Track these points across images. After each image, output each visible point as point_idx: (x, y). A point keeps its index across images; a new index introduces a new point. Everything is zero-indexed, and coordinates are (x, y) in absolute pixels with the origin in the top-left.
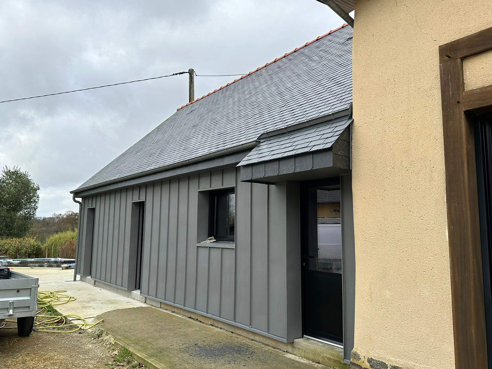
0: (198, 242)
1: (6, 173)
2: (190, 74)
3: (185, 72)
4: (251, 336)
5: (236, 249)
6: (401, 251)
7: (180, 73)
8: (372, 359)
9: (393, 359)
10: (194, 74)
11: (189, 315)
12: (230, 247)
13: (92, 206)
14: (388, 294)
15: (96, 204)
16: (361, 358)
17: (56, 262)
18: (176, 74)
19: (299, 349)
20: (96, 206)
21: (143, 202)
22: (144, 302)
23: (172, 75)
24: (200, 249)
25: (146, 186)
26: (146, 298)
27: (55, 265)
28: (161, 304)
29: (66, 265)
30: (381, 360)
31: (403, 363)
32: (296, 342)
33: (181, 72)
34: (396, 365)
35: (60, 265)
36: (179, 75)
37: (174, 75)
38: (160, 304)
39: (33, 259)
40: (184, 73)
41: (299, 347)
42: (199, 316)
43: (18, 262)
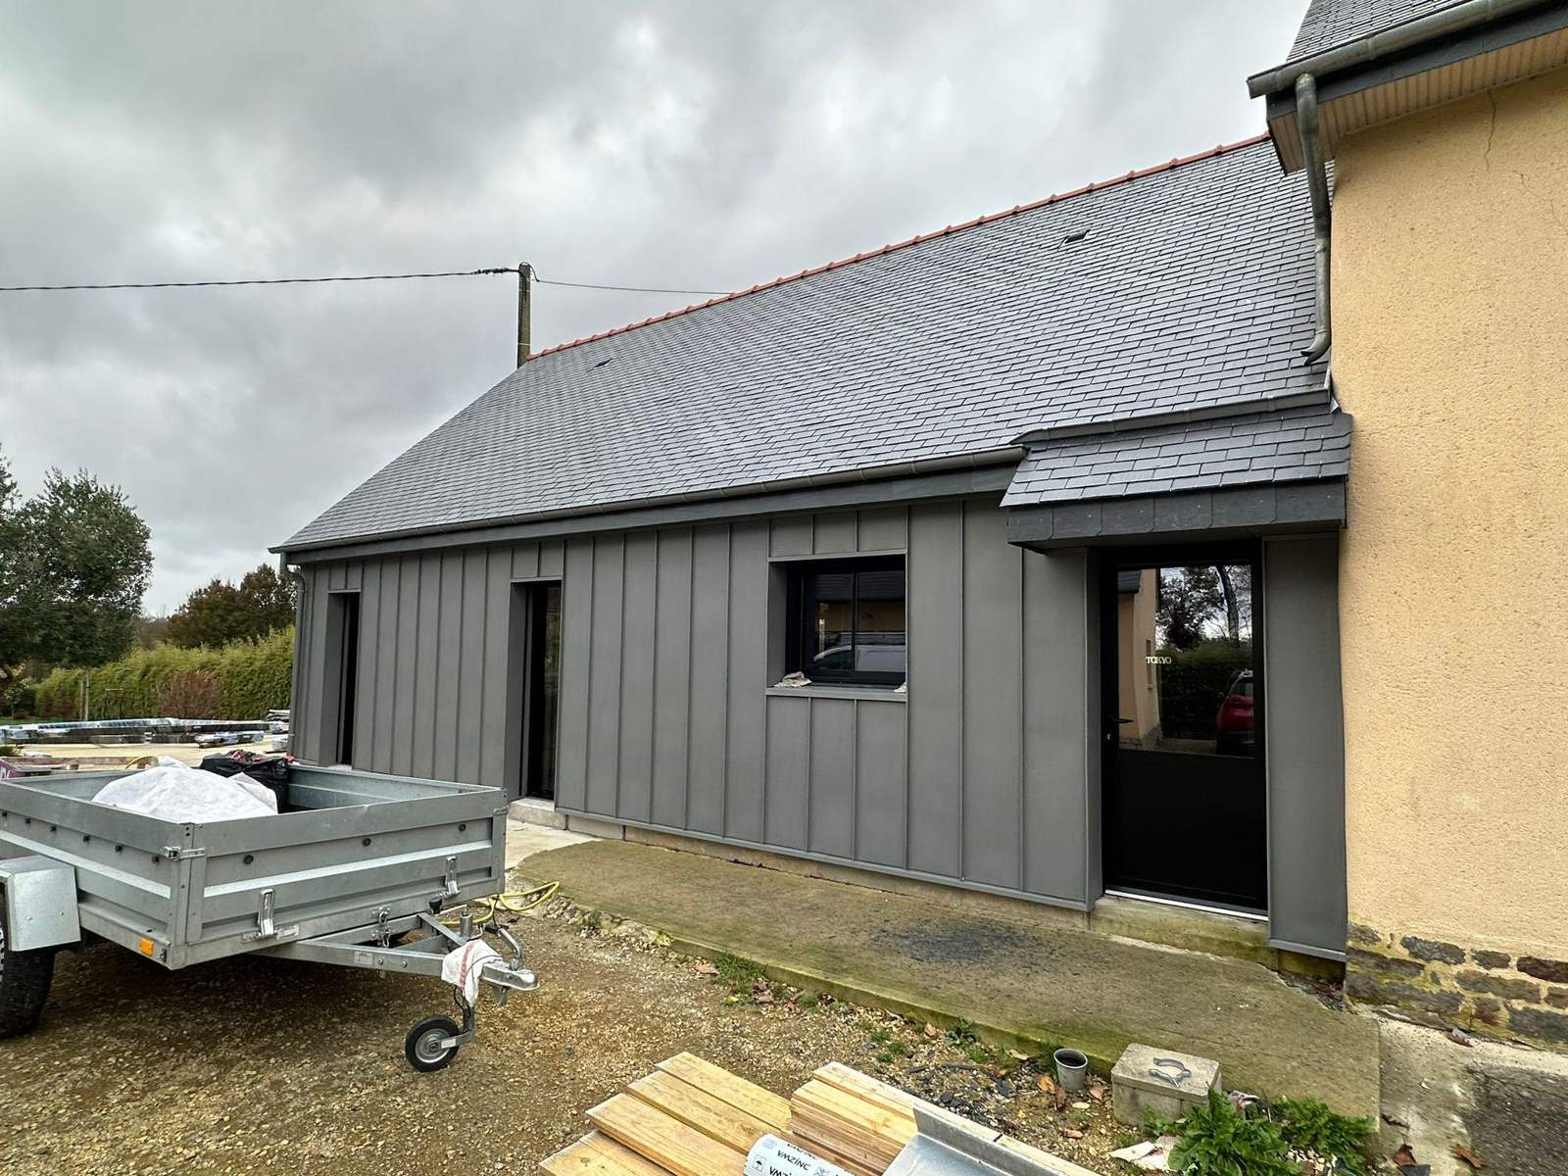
0: (771, 686)
1: (56, 491)
2: (521, 275)
3: (509, 268)
4: (951, 898)
5: (908, 704)
6: (1509, 710)
7: (496, 271)
8: (1416, 938)
9: (1482, 937)
10: (532, 277)
11: (732, 856)
12: (888, 697)
13: (346, 588)
14: (1469, 802)
15: (362, 585)
16: (1381, 937)
17: (177, 730)
18: (487, 272)
19: (1111, 921)
20: (362, 588)
21: (558, 583)
22: (564, 827)
23: (476, 273)
24: (774, 702)
25: (566, 542)
26: (567, 816)
27: (178, 736)
28: (625, 831)
29: (210, 737)
30: (1443, 941)
31: (1513, 945)
32: (1101, 907)
33: (499, 268)
34: (1490, 950)
35: (194, 737)
36: (492, 273)
37: (479, 272)
38: (622, 831)
39: (98, 723)
40: (507, 270)
41: (1110, 917)
42: (765, 857)
43: (63, 730)
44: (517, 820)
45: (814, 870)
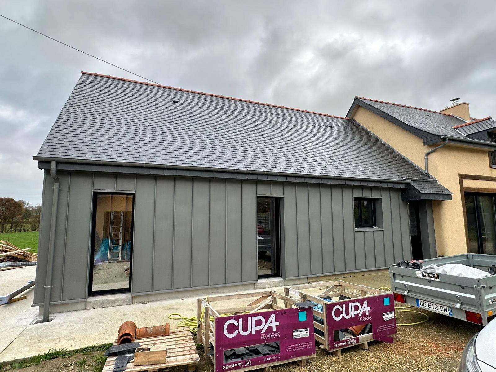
5: (384, 231)
13: (115, 190)
21: (281, 197)
22: (284, 285)
24: (356, 233)
25: (283, 183)
28: (308, 279)
44: (260, 289)
45: (363, 274)
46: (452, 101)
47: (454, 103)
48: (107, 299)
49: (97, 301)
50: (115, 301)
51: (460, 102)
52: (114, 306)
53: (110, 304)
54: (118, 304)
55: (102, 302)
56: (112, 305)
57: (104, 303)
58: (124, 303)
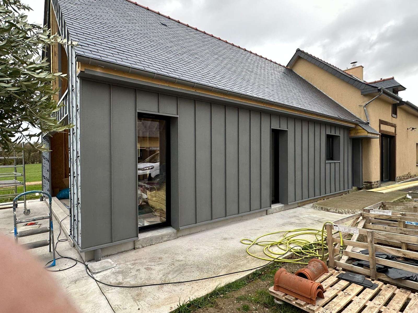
5: (340, 163)
13: (159, 112)
15: (178, 112)
20: (179, 115)
25: (287, 118)
46: (351, 63)
47: (353, 65)
48: (154, 235)
49: (145, 238)
50: (162, 237)
51: (357, 65)
52: (162, 242)
53: (157, 240)
54: (165, 239)
55: (150, 239)
56: (160, 242)
57: (152, 240)
58: (170, 238)
